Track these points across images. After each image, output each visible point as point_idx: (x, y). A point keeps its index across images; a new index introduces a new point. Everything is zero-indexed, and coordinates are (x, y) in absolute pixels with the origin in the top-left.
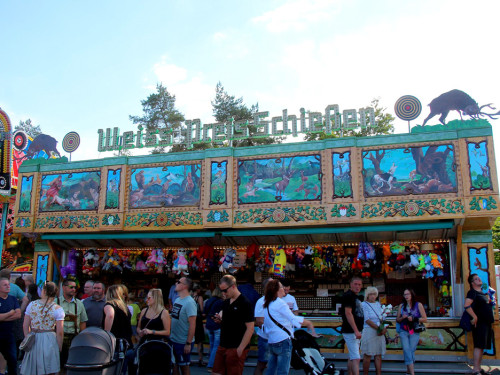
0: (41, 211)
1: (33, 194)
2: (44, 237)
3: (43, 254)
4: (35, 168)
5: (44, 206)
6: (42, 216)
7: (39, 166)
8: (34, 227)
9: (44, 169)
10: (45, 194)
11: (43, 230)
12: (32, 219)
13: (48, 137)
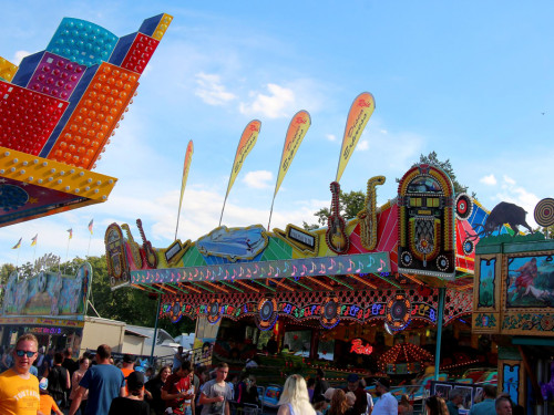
0: (509, 305)
1: (497, 283)
2: (515, 342)
3: (511, 363)
4: (498, 248)
5: (513, 299)
6: (511, 312)
7: (502, 245)
8: (501, 328)
9: (511, 249)
10: (513, 283)
11: (514, 332)
12: (497, 316)
13: (513, 206)
